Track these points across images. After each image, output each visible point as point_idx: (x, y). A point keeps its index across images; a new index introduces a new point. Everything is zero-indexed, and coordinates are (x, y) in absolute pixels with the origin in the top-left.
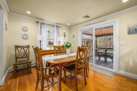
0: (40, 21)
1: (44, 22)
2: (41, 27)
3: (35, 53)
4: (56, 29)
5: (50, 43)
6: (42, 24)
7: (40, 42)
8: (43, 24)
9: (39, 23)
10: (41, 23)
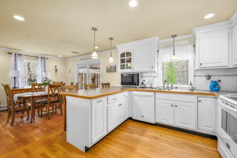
0: (14, 52)
1: (20, 52)
2: (15, 60)
3: (5, 89)
4: (42, 61)
5: (31, 81)
6: (17, 55)
7: (15, 78)
8: (19, 55)
9: (11, 54)
10: (15, 54)
